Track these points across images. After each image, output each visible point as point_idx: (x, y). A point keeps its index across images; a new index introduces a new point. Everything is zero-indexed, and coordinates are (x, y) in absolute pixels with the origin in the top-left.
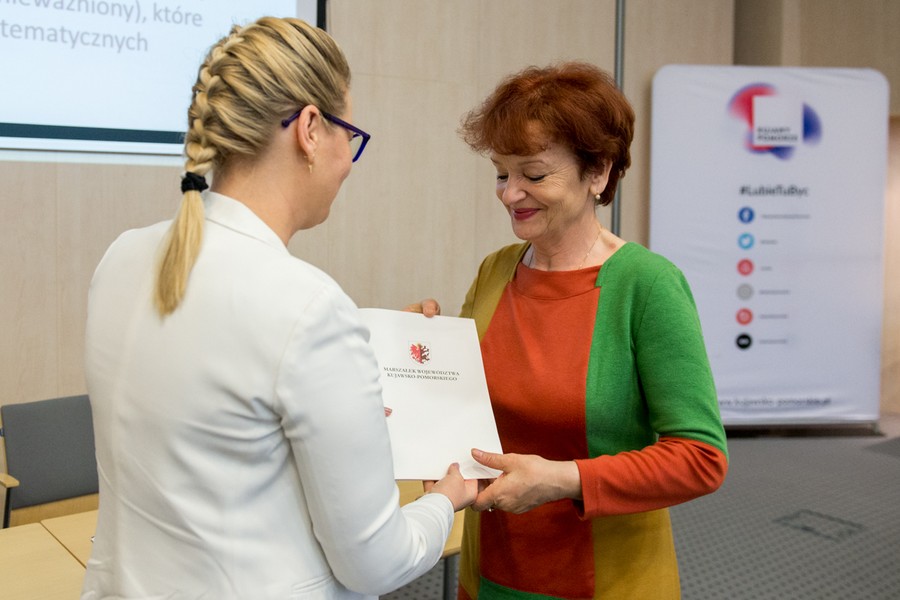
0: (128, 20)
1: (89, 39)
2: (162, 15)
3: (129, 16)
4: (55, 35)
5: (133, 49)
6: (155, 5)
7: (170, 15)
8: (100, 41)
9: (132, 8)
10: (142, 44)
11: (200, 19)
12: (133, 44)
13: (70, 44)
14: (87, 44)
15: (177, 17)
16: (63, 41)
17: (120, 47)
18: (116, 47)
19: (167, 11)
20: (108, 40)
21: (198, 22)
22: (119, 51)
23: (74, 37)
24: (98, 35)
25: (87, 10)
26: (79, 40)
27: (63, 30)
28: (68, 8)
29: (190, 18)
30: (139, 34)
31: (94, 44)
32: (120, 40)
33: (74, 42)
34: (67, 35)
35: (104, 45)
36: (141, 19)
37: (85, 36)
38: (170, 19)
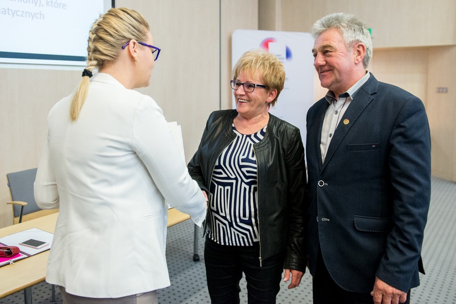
0: (36, 6)
1: (19, 13)
2: (50, 3)
3: (36, 4)
4: (5, 11)
5: (38, 18)
7: (53, 4)
8: (24, 15)
10: (42, 16)
11: (66, 6)
12: (38, 16)
14: (19, 16)
15: (56, 5)
16: (9, 14)
17: (33, 17)
18: (31, 17)
19: (52, 2)
20: (28, 14)
21: (64, 7)
22: (32, 19)
23: (13, 12)
24: (23, 12)
26: (15, 14)
27: (8, 9)
29: (61, 5)
30: (40, 12)
31: (22, 16)
32: (33, 14)
33: (13, 15)
34: (10, 11)
35: (26, 16)
36: (41, 5)
37: (18, 12)
38: (53, 5)
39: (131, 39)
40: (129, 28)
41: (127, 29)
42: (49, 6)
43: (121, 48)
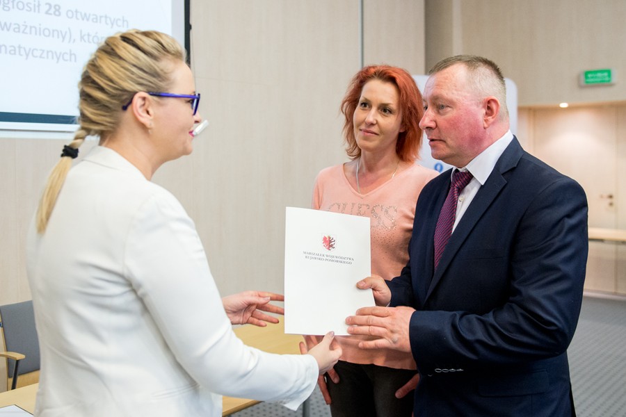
0: (63, 41)
1: (37, 53)
2: (86, 38)
3: (64, 38)
4: (15, 50)
5: (67, 60)
6: (81, 31)
7: (91, 38)
8: (45, 55)
9: (66, 32)
10: (73, 57)
12: (67, 57)
13: (25, 56)
14: (36, 57)
15: (96, 40)
16: (20, 55)
17: (58, 59)
18: (55, 59)
19: (89, 35)
20: (50, 54)
22: (57, 62)
23: (27, 52)
24: (43, 51)
25: (36, 34)
26: (30, 54)
27: (20, 47)
28: (23, 32)
30: (70, 51)
31: (41, 57)
32: (58, 54)
33: (27, 55)
34: (22, 50)
35: (48, 57)
36: (72, 40)
37: (35, 51)
38: (91, 40)
39: (135, 93)
40: (133, 73)
41: (129, 76)
42: (85, 41)
43: (120, 109)
